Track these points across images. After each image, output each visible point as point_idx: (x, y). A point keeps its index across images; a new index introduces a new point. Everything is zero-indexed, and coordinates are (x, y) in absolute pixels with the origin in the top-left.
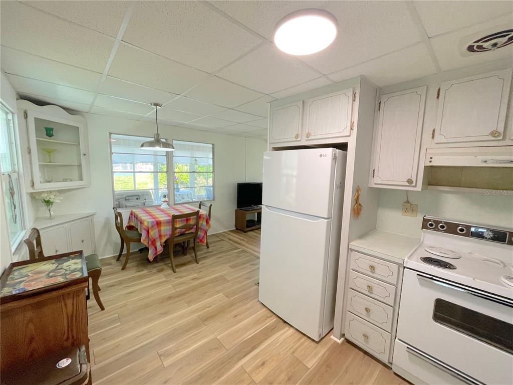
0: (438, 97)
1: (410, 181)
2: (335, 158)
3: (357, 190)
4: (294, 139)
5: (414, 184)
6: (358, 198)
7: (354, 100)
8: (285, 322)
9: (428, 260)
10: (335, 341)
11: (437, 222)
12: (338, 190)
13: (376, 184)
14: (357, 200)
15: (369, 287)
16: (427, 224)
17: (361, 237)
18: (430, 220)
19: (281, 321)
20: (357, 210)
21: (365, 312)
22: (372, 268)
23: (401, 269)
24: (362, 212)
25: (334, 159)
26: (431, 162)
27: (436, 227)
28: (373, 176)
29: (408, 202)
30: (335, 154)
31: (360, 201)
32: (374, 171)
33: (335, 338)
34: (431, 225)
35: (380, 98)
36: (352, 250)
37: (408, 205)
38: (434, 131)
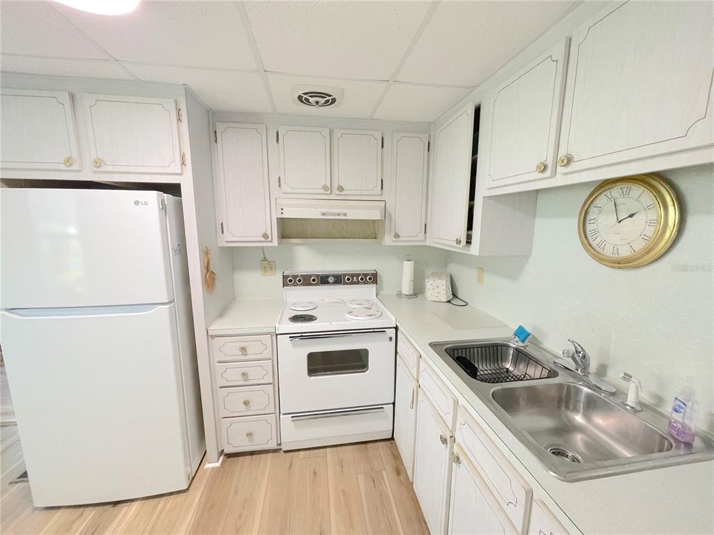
0: (278, 141)
1: (265, 236)
3: (205, 253)
4: (62, 167)
5: (270, 239)
6: (208, 264)
7: (179, 120)
9: (296, 319)
10: (213, 468)
11: (295, 277)
12: (177, 257)
13: (227, 242)
14: (208, 268)
15: (244, 374)
17: (221, 315)
18: (289, 276)
20: (210, 279)
21: (244, 406)
22: (243, 349)
23: (274, 338)
24: (217, 282)
25: (163, 208)
26: (282, 213)
27: (295, 281)
28: (222, 232)
29: (265, 259)
30: (163, 201)
31: (212, 268)
32: (222, 224)
33: (212, 464)
34: (291, 281)
35: (214, 125)
36: (213, 337)
37: (266, 263)
38: (279, 179)
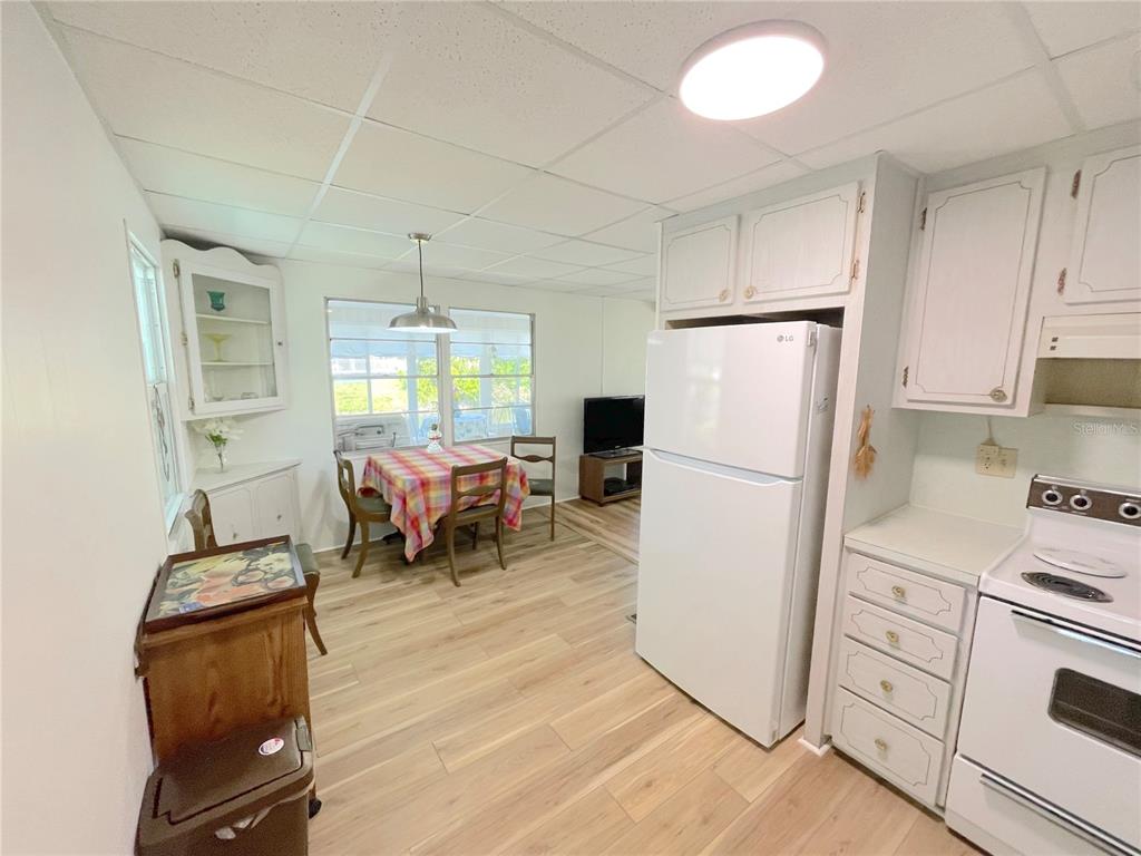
0: (1075, 193)
1: (998, 395)
2: (813, 342)
3: (865, 416)
4: (717, 302)
5: (1009, 402)
6: (866, 434)
7: (860, 210)
8: (695, 702)
9: (1042, 580)
10: (809, 752)
11: (1068, 492)
12: (820, 417)
13: (910, 401)
14: (864, 439)
15: (891, 635)
16: (1039, 496)
17: (875, 520)
18: (1048, 487)
19: (684, 698)
20: (864, 459)
21: (881, 690)
22: (900, 592)
23: (973, 598)
24: (877, 466)
25: (811, 345)
26: (1053, 348)
27: (1066, 502)
28: (905, 384)
29: (991, 442)
30: (813, 335)
31: (871, 441)
32: (906, 370)
33: (809, 744)
34: (1052, 498)
35: (924, 200)
36: (850, 550)
37: (993, 449)
38: (1063, 274)
